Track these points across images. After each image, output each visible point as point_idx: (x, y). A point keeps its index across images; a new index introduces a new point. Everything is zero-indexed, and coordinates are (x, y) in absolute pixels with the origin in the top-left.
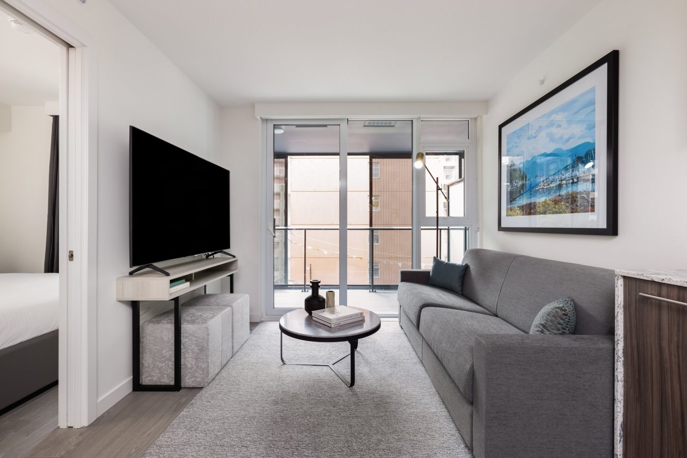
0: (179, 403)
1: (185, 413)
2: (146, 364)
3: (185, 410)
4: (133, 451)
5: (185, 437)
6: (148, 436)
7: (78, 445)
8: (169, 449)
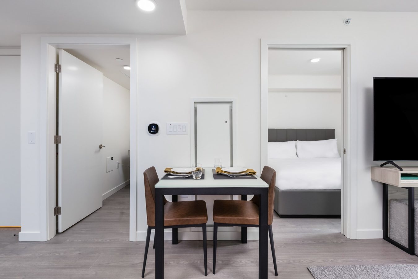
0: (405, 260)
1: (402, 266)
2: (392, 226)
3: (405, 265)
4: (360, 261)
5: (391, 275)
6: (373, 261)
7: (342, 243)
8: (377, 273)
